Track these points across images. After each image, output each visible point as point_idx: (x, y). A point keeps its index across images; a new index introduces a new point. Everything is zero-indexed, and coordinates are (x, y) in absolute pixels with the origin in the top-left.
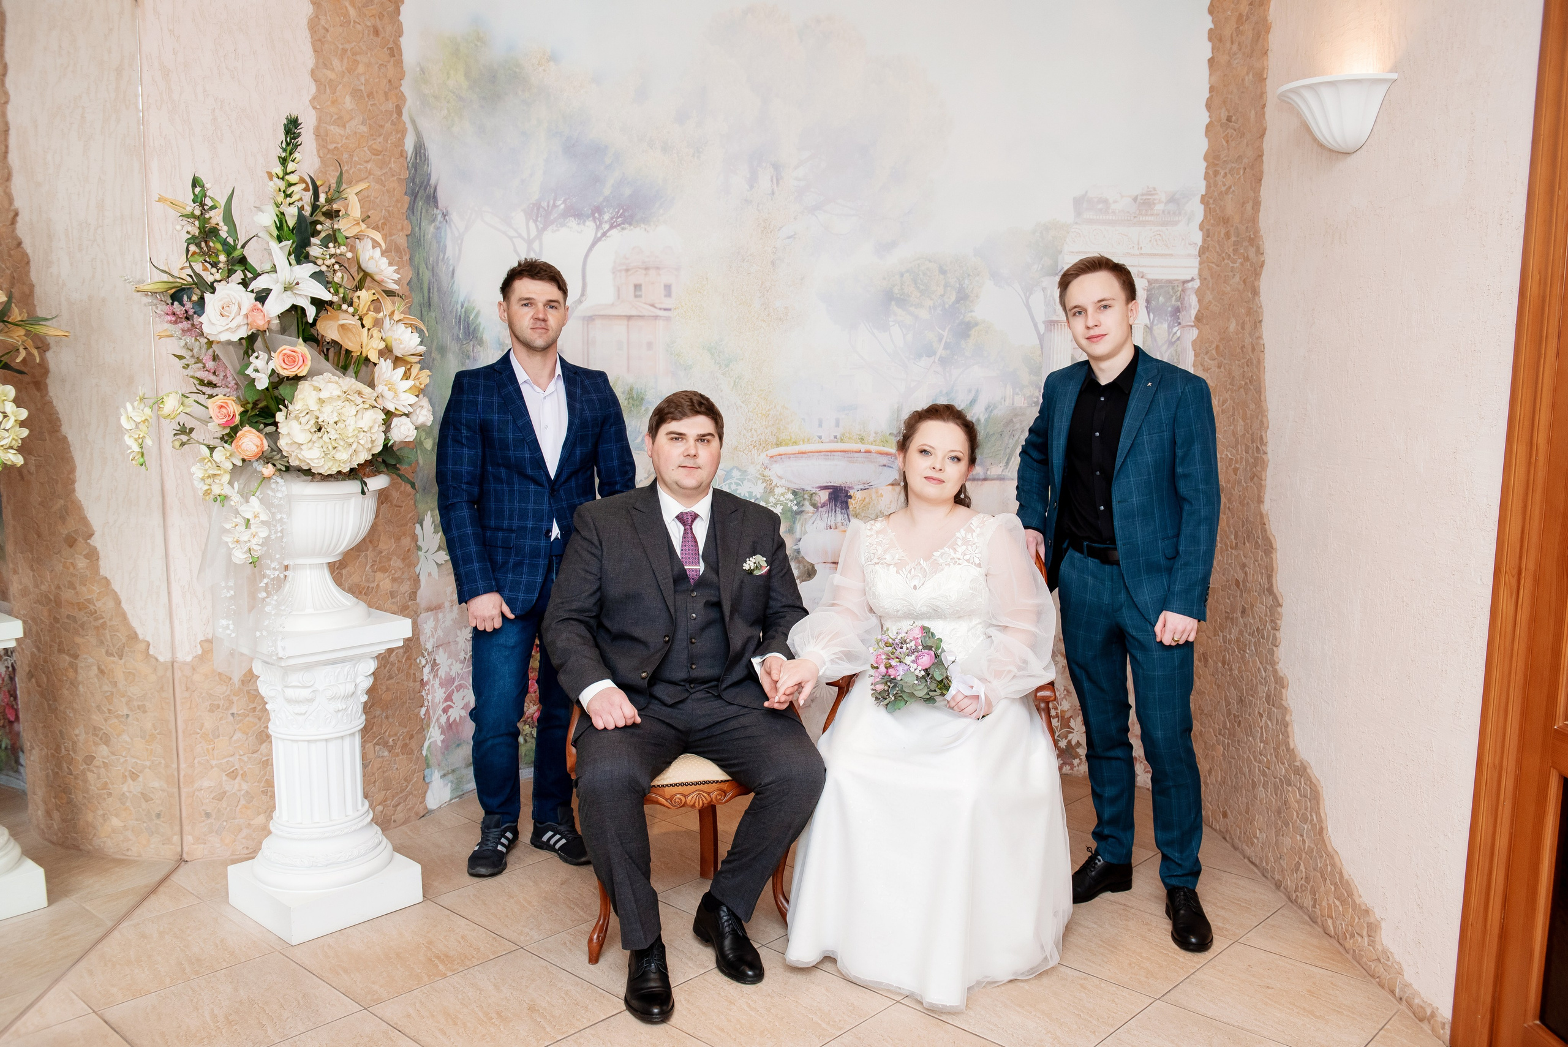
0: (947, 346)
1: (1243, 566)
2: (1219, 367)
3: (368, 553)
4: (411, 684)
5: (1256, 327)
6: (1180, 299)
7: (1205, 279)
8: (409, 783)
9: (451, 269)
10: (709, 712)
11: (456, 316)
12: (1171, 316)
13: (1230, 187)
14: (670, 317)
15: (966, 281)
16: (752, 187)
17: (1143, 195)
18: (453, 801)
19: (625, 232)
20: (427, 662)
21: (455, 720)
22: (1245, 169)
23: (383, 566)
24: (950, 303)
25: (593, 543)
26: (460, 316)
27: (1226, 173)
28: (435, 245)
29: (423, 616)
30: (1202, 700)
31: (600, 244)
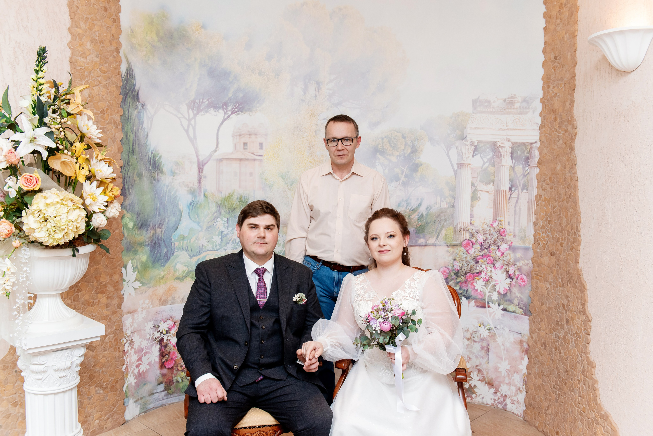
0: (406, 176)
1: (567, 297)
2: (551, 188)
3: (94, 284)
4: (117, 353)
5: (572, 167)
6: (529, 152)
7: (543, 142)
8: (115, 407)
9: (146, 134)
10: (267, 386)
11: (148, 158)
12: (524, 161)
13: (557, 94)
14: (262, 160)
15: (416, 142)
16: (305, 93)
17: (509, 98)
18: (141, 415)
19: (239, 116)
20: (127, 341)
21: (143, 371)
22: (565, 84)
23: (102, 291)
24: (408, 154)
25: (206, 285)
26: (151, 158)
27: (554, 87)
28: (137, 121)
29: (125, 316)
30: (543, 367)
31: (226, 122)
